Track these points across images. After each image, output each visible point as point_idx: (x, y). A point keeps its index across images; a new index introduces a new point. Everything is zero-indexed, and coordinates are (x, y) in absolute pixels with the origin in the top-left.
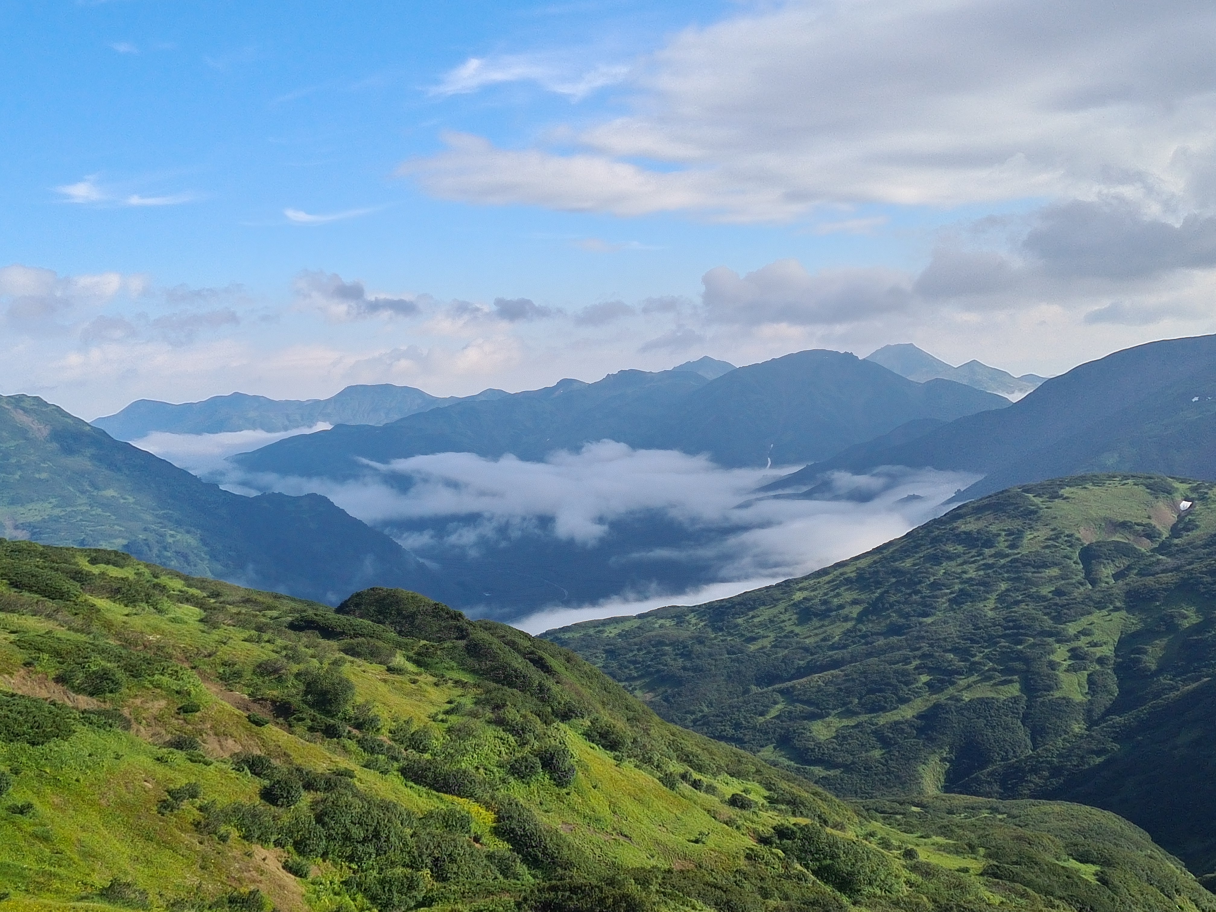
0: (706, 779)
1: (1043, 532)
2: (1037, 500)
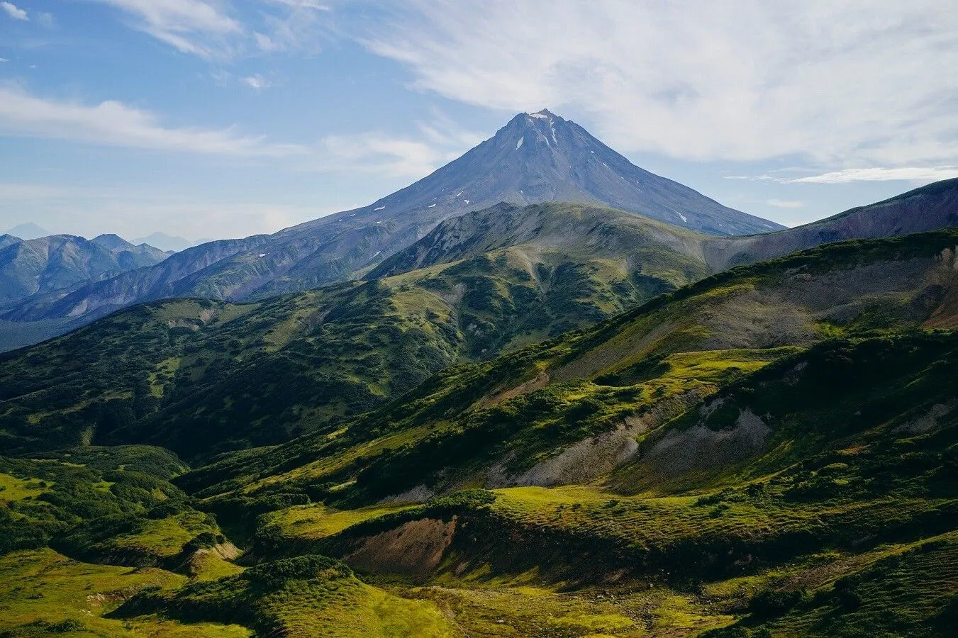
1: (152, 323)
2: (151, 309)
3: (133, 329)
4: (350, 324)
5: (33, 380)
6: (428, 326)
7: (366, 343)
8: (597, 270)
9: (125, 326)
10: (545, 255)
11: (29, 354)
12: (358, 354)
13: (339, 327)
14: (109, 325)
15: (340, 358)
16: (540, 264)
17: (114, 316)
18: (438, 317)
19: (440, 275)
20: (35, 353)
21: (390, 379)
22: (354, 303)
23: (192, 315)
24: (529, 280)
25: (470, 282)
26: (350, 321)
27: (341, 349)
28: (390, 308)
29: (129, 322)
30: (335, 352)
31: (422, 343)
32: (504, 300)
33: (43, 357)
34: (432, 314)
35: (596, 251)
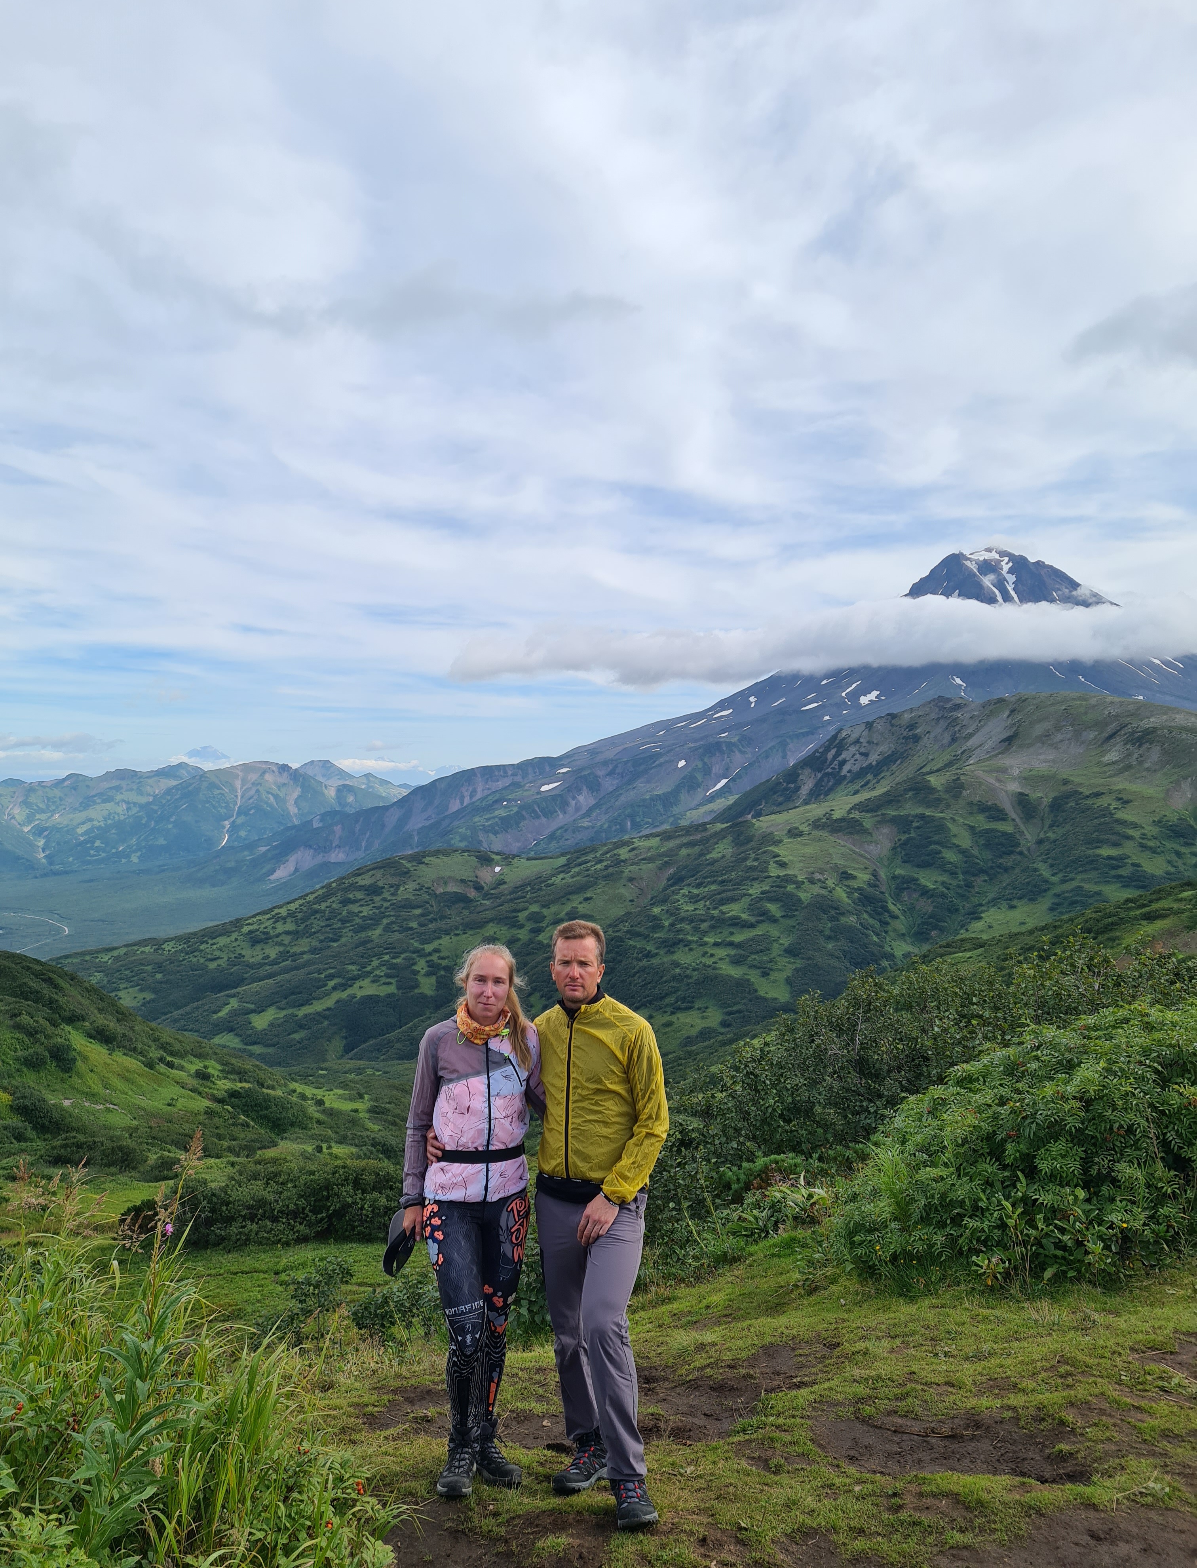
0: (176, 1061)
1: (411, 886)
2: (408, 865)
3: (386, 895)
4: (713, 887)
5: (251, 966)
6: (841, 894)
7: (744, 916)
8: (1127, 802)
9: (373, 890)
10: (1029, 779)
11: (246, 929)
12: (732, 934)
13: (696, 891)
14: (354, 887)
15: (706, 939)
16: (1021, 794)
17: (359, 875)
18: (854, 878)
19: (849, 812)
20: (251, 928)
21: (788, 973)
22: (714, 855)
23: (467, 874)
24: (1004, 819)
25: (903, 824)
26: (713, 883)
27: (704, 926)
28: (776, 862)
29: (380, 884)
30: (696, 929)
31: (833, 919)
32: (964, 852)
33: (264, 933)
34: (845, 873)
35: (1121, 772)
